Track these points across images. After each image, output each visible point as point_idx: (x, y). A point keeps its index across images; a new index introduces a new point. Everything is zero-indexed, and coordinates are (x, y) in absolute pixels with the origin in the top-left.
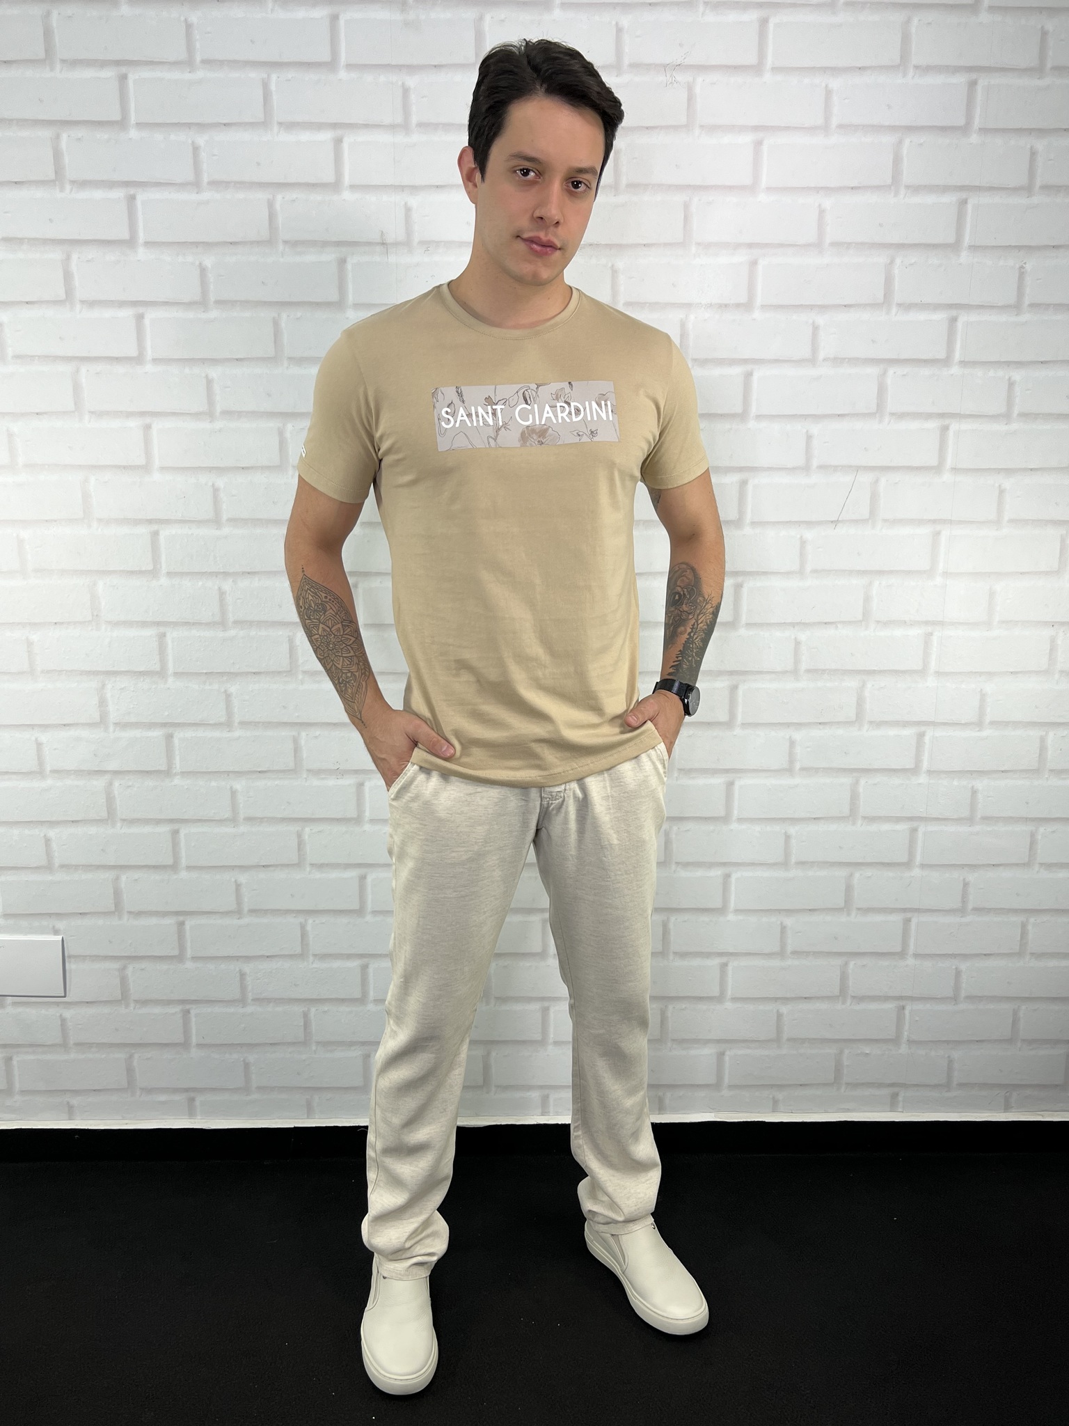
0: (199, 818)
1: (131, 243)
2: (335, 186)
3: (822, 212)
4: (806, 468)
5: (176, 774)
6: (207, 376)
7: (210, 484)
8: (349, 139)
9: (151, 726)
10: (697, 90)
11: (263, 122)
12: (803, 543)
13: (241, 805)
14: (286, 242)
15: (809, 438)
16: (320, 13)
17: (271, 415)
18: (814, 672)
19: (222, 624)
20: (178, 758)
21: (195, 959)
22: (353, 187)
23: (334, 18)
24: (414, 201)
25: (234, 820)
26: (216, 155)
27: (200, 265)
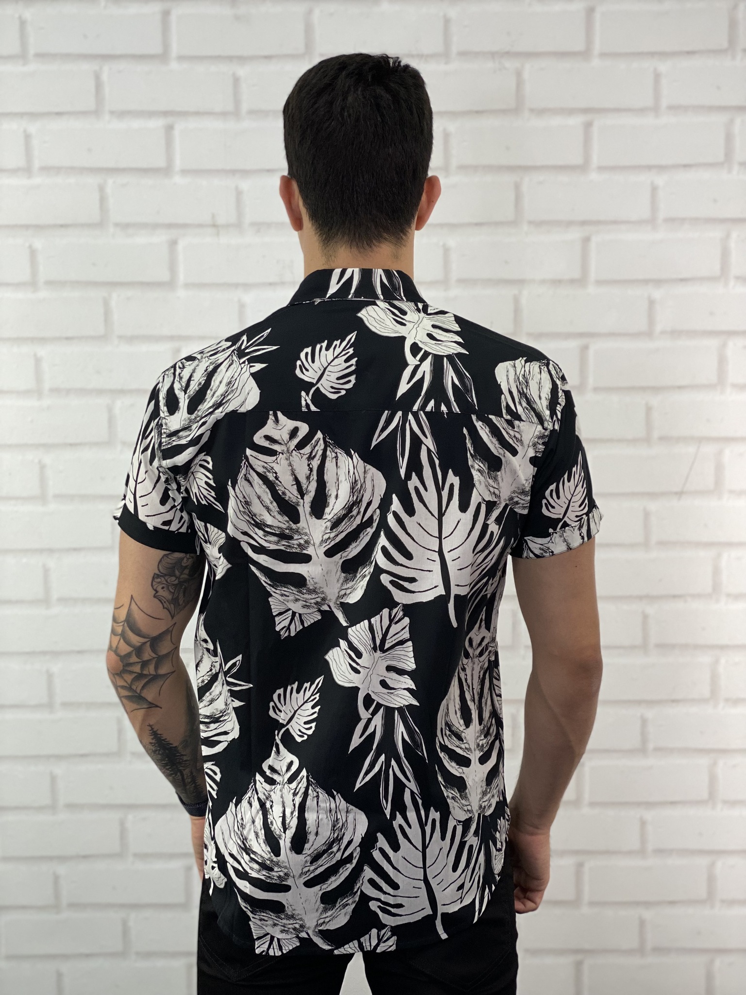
2: (166, 171)
3: (654, 189)
4: (647, 440)
6: (35, 355)
7: (37, 461)
8: (180, 126)
10: (526, 75)
11: (95, 112)
12: (647, 515)
14: (117, 225)
15: (649, 409)
17: (100, 392)
18: (664, 647)
19: (45, 601)
22: (185, 172)
23: (166, 14)
24: (245, 185)
26: (47, 142)
27: (30, 247)
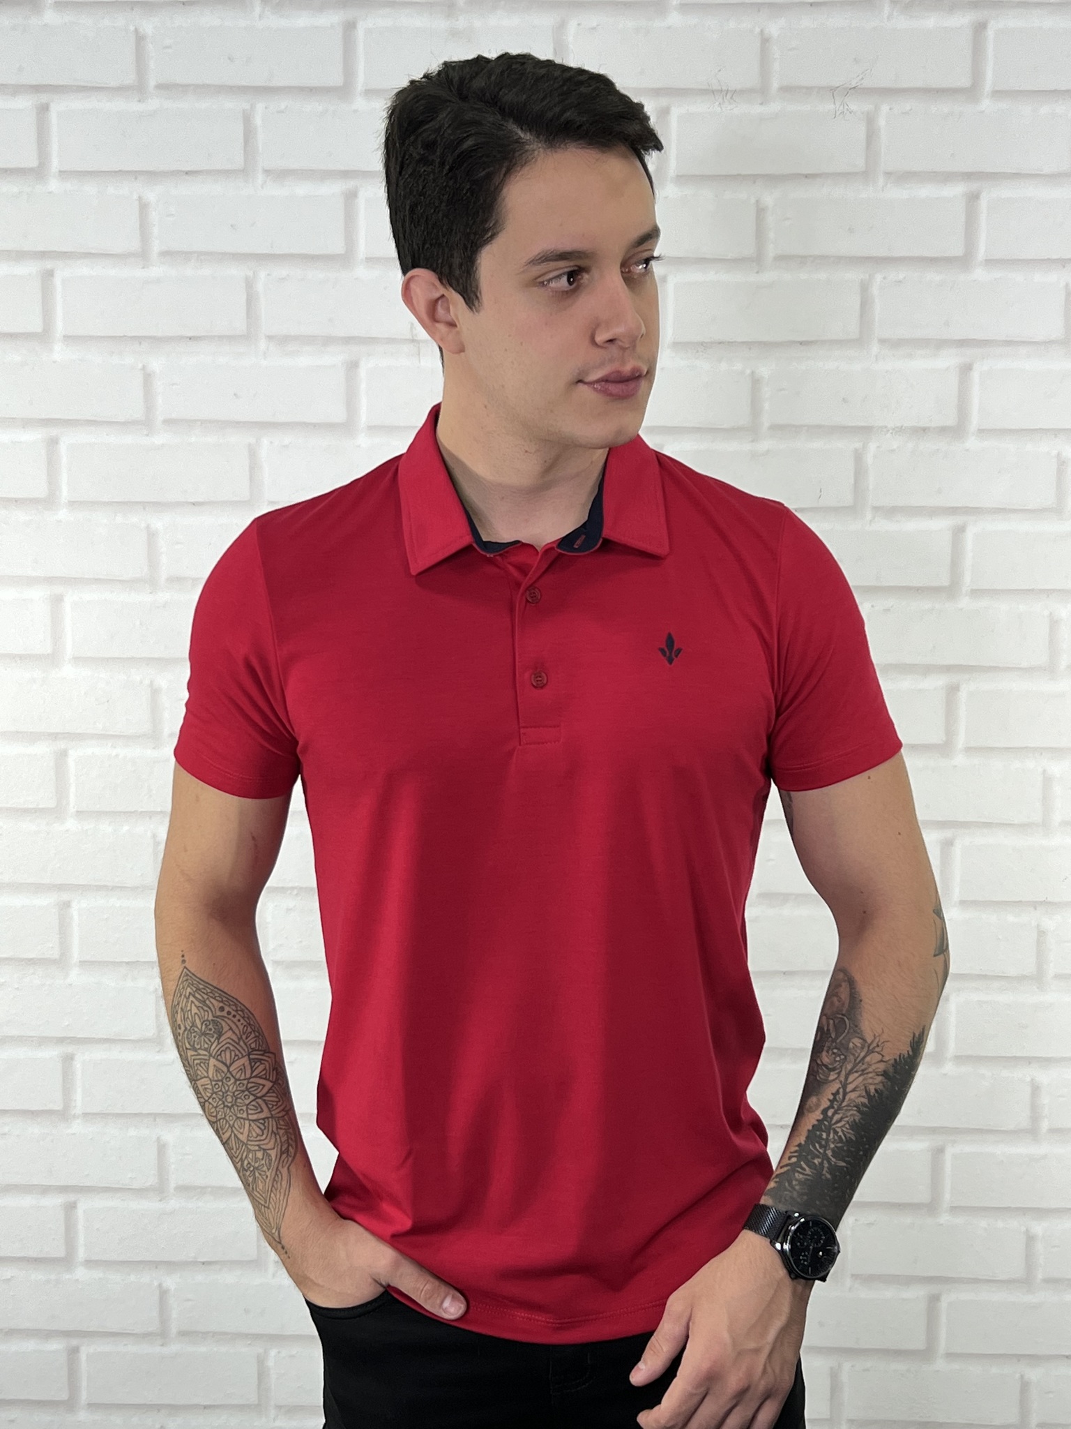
0: (107, 1185)
1: (44, 337)
2: (345, 259)
5: (75, 1117)
6: (148, 527)
7: (147, 682)
8: (366, 192)
9: (43, 1041)
11: (243, 171)
13: (173, 1166)
14: (270, 338)
16: (332, 19)
20: (79, 1090)
21: (92, 1406)
22: (372, 261)
23: (350, 27)
25: (159, 1190)
26: (172, 215)
27: (144, 368)
